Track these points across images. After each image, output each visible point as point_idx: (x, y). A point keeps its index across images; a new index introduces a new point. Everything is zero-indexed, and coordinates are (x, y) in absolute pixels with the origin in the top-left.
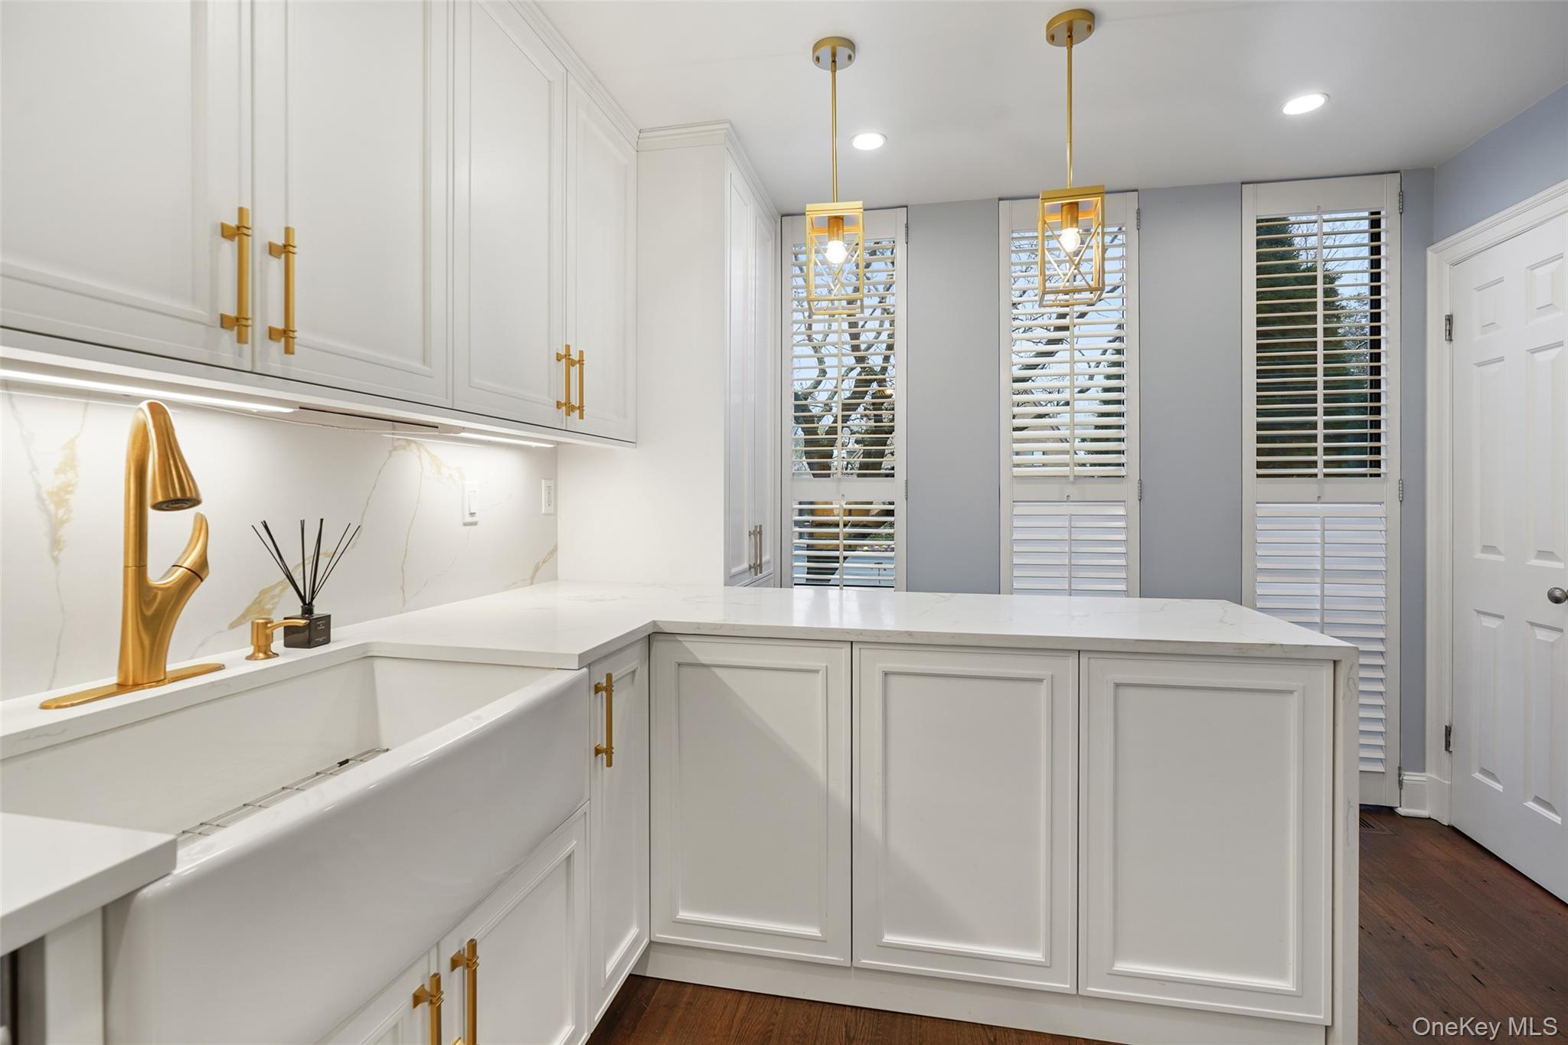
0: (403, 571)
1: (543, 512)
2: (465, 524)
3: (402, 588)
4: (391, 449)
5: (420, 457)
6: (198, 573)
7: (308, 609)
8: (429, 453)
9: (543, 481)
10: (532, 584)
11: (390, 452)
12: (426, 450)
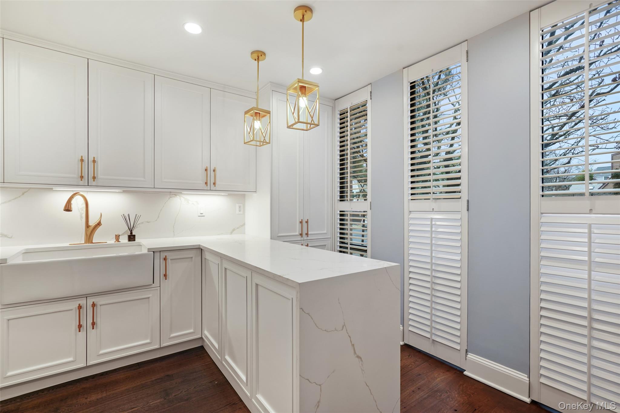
0: (174, 227)
1: (237, 213)
2: (199, 216)
3: (174, 231)
4: (169, 197)
5: (180, 199)
6: (99, 224)
7: (131, 233)
8: (184, 198)
9: (237, 204)
10: (231, 234)
11: (169, 198)
12: (183, 197)
